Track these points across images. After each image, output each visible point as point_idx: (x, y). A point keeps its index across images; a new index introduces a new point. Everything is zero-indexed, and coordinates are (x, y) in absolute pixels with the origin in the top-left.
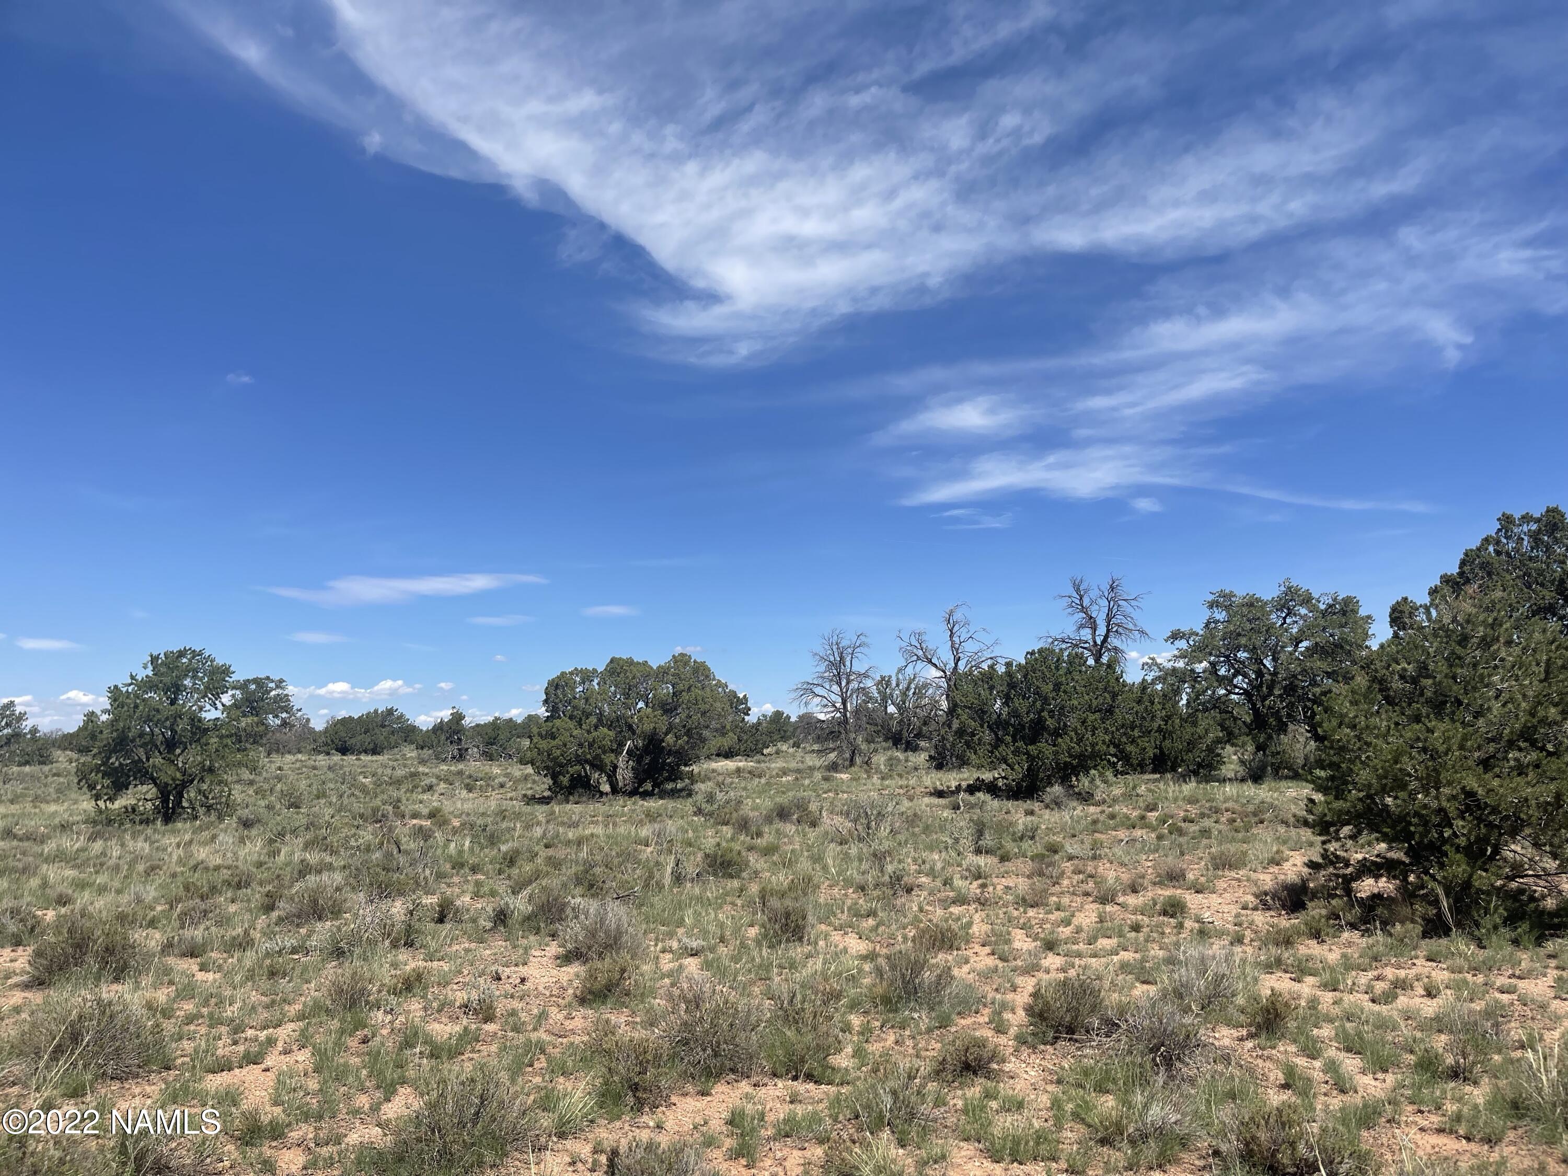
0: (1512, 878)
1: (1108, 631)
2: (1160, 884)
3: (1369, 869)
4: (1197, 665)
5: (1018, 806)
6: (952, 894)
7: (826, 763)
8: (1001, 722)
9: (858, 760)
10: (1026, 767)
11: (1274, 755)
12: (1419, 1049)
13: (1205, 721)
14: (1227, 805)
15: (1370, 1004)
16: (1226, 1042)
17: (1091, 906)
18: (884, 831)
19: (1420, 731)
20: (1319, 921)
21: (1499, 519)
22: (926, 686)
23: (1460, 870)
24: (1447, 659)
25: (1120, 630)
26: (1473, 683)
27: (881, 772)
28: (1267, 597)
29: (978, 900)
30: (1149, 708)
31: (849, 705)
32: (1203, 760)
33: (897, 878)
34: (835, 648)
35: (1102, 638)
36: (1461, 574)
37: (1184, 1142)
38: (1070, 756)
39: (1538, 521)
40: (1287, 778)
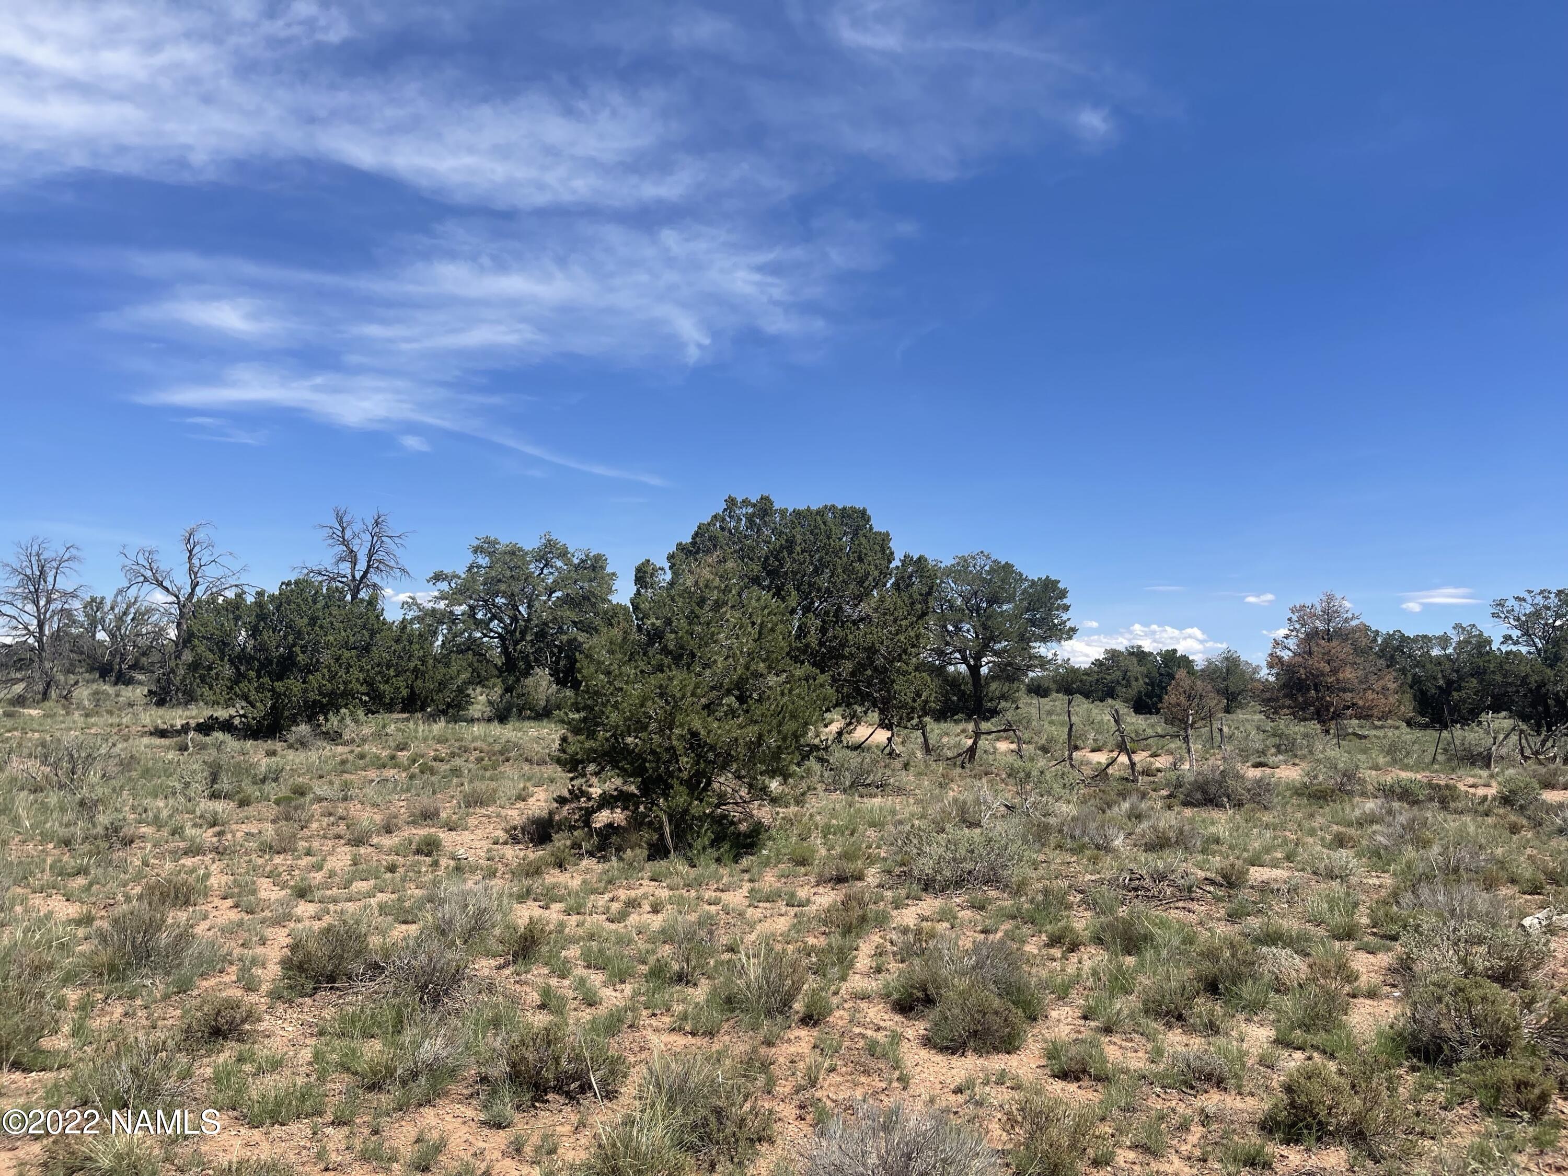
0: (718, 806)
1: (369, 566)
2: (414, 823)
3: (607, 801)
4: (456, 608)
5: (257, 746)
6: (182, 845)
7: (9, 696)
8: (245, 656)
9: (53, 694)
10: (269, 705)
11: (519, 696)
12: (652, 960)
13: (457, 662)
14: (475, 744)
15: (608, 923)
16: (486, 972)
17: (344, 848)
18: (94, 776)
19: (663, 679)
20: (563, 851)
21: (726, 501)
22: (149, 611)
23: (682, 800)
24: (687, 617)
25: (381, 566)
26: (705, 639)
27: (84, 708)
28: (528, 547)
29: (216, 850)
30: (407, 648)
31: (47, 628)
32: (453, 701)
33: (113, 831)
34: (34, 560)
35: (362, 573)
36: (694, 543)
37: (452, 1073)
38: (321, 694)
39: (754, 506)
40: (529, 718)
